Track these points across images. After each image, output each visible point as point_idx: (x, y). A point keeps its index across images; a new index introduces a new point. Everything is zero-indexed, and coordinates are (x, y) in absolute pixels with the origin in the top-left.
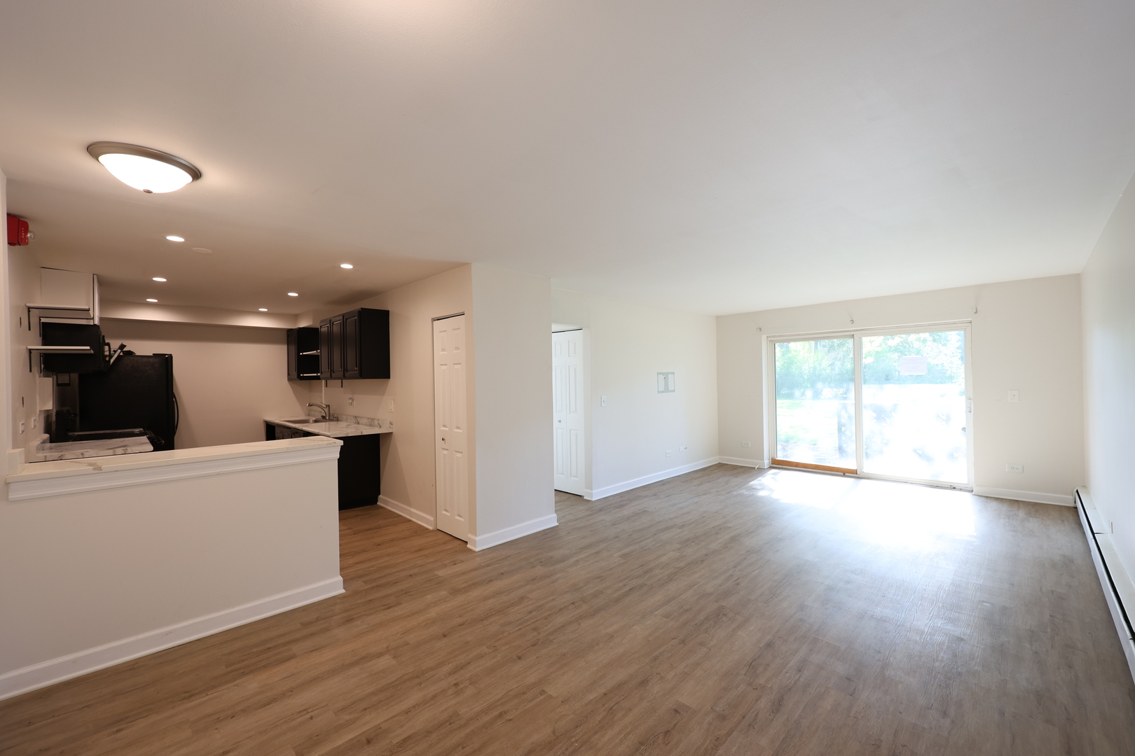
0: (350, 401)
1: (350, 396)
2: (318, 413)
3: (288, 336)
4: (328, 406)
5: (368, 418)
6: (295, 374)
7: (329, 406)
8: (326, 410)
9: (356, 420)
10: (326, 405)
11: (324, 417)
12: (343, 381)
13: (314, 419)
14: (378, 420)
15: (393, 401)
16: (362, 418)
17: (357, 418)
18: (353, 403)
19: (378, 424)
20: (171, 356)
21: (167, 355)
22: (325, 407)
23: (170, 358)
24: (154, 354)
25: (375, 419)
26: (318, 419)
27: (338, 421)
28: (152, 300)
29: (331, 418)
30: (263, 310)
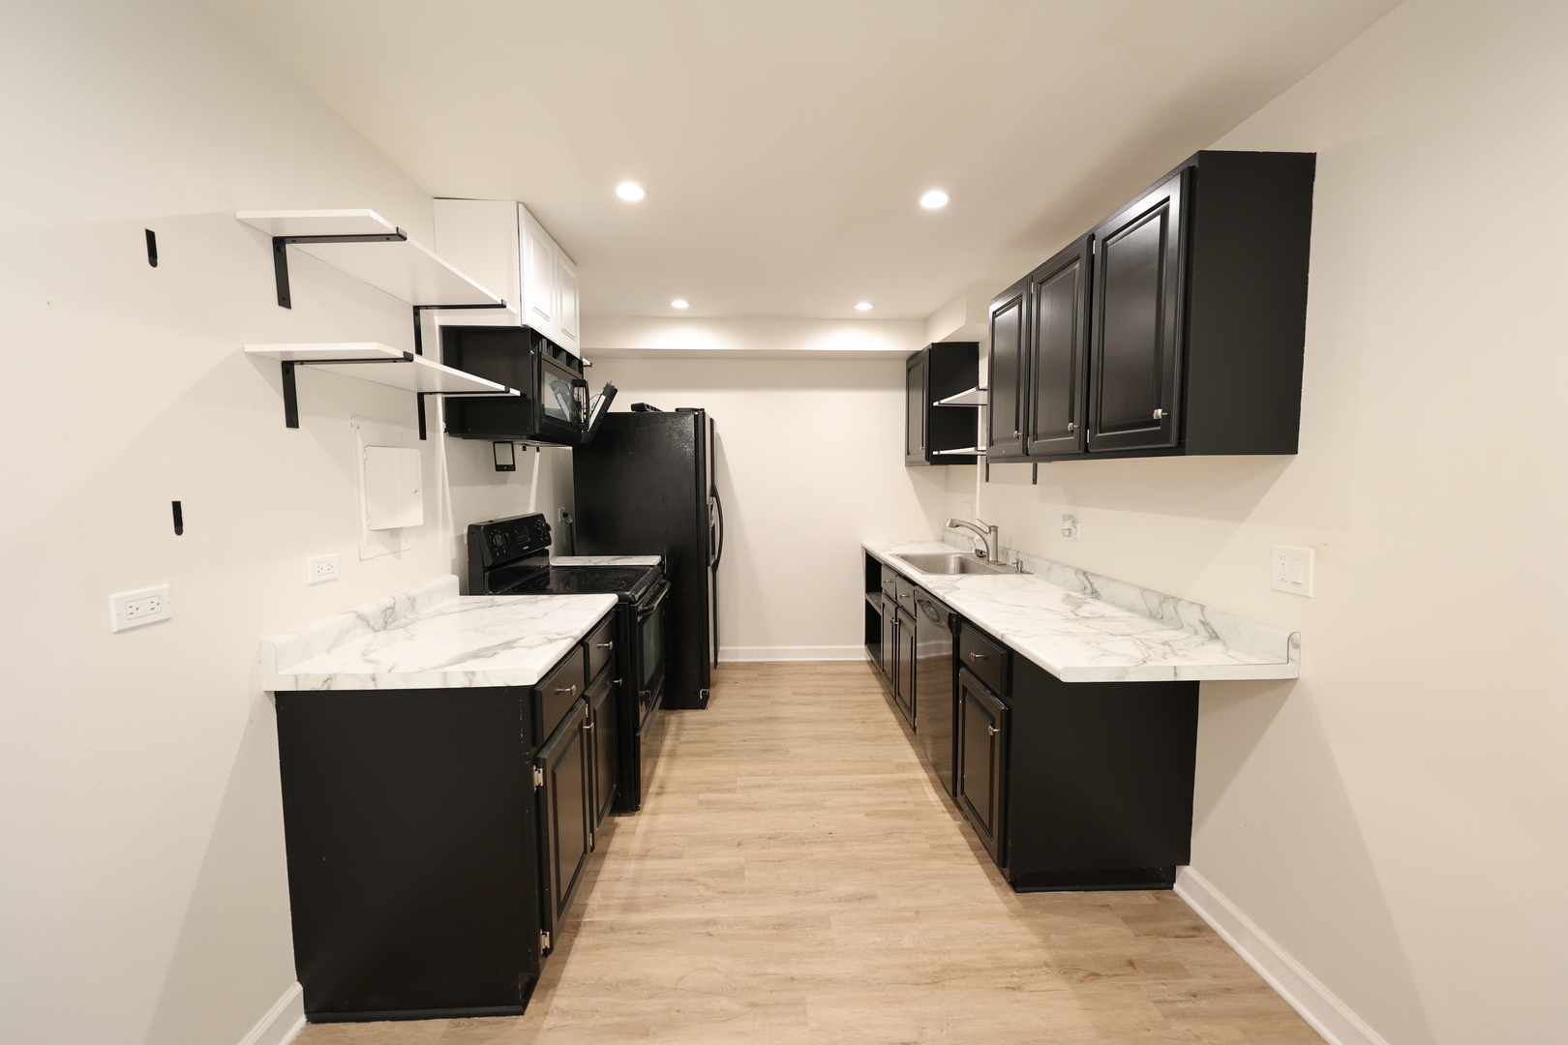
0: (1068, 524)
1: (1067, 510)
2: (965, 544)
3: (909, 370)
4: (994, 529)
5: (1144, 590)
6: (920, 452)
7: (996, 529)
8: (990, 538)
9: (1083, 583)
10: (990, 528)
11: (981, 552)
12: (1040, 465)
13: (958, 555)
14: (1202, 608)
15: (1312, 552)
16: (1115, 581)
17: (1089, 577)
18: (1074, 530)
19: (1203, 623)
20: (704, 413)
21: (697, 410)
22: (987, 530)
23: (701, 417)
24: (677, 410)
25: (1180, 600)
26: (969, 558)
27: (1022, 572)
28: (680, 304)
29: (1000, 560)
30: (864, 307)
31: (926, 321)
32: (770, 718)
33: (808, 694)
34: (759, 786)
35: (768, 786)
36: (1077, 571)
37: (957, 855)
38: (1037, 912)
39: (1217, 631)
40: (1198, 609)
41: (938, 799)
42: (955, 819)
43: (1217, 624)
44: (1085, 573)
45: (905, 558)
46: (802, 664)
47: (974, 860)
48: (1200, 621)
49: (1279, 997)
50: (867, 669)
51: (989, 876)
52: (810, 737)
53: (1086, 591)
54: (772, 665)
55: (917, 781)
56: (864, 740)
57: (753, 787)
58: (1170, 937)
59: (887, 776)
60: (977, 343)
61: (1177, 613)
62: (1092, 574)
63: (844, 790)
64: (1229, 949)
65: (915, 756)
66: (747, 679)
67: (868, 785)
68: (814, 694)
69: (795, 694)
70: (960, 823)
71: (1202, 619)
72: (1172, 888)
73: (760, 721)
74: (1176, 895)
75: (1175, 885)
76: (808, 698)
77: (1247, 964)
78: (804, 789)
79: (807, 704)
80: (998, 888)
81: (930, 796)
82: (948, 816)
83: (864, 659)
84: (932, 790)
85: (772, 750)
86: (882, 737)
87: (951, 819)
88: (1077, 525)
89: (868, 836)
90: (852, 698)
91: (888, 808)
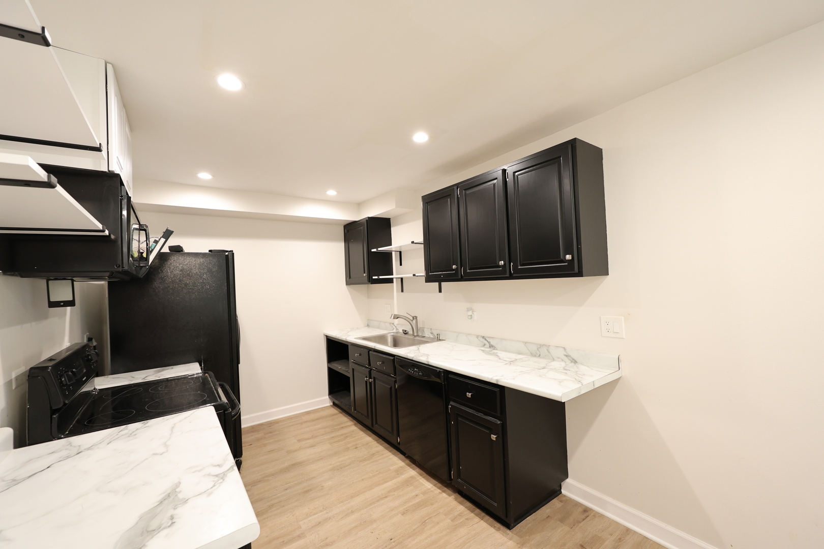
0: (469, 313)
1: (467, 305)
2: (388, 327)
3: (347, 231)
4: (415, 318)
6: (364, 277)
8: (413, 323)
9: (483, 342)
10: (413, 318)
11: (406, 331)
12: (443, 284)
13: (392, 334)
14: (565, 349)
15: (623, 318)
16: (505, 339)
17: (487, 339)
18: (473, 315)
19: (567, 356)
20: (233, 254)
21: (227, 251)
22: (412, 319)
23: (230, 257)
24: (210, 251)
25: (549, 346)
26: (399, 335)
27: (440, 340)
28: (205, 176)
29: (420, 334)
30: (332, 193)
31: (359, 205)
32: (293, 465)
33: (308, 439)
34: (320, 523)
35: (327, 520)
36: (477, 337)
37: (467, 519)
38: (527, 537)
39: (575, 358)
40: (563, 349)
41: (432, 485)
42: (449, 495)
43: (574, 355)
44: (483, 337)
45: (365, 339)
46: (291, 418)
47: (477, 519)
48: (565, 355)
49: (635, 533)
50: (334, 411)
51: (492, 526)
52: (330, 470)
53: (485, 346)
54: (270, 424)
55: (412, 477)
56: (365, 460)
57: (316, 526)
58: (582, 522)
59: (395, 481)
60: (390, 219)
61: (549, 352)
62: (488, 337)
63: (377, 501)
64: (602, 516)
65: (400, 461)
66: (258, 440)
67: (389, 492)
68: (313, 437)
69: (299, 441)
70: (453, 497)
71: (566, 354)
72: (561, 493)
73: (287, 470)
74: (565, 496)
75: (562, 491)
76: (311, 441)
77: (613, 521)
78: (352, 512)
79: (312, 446)
80: (500, 531)
81: (427, 485)
82: (444, 495)
83: (329, 405)
84: (425, 481)
85: (311, 490)
86: (373, 455)
87: (447, 496)
88: (474, 313)
89: (414, 530)
90: (338, 433)
91: (411, 504)
